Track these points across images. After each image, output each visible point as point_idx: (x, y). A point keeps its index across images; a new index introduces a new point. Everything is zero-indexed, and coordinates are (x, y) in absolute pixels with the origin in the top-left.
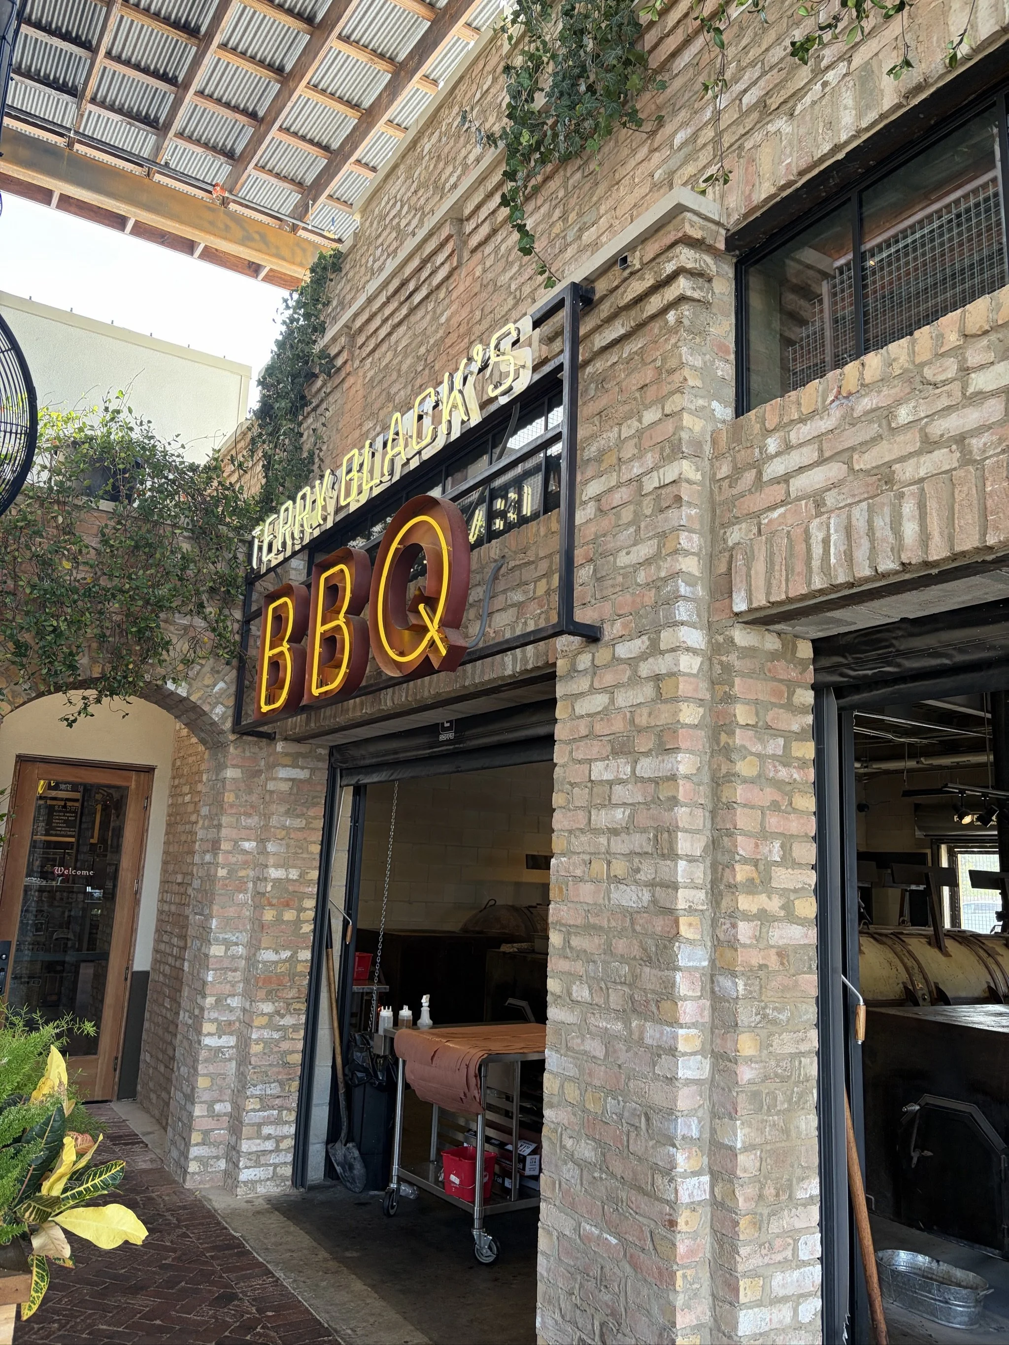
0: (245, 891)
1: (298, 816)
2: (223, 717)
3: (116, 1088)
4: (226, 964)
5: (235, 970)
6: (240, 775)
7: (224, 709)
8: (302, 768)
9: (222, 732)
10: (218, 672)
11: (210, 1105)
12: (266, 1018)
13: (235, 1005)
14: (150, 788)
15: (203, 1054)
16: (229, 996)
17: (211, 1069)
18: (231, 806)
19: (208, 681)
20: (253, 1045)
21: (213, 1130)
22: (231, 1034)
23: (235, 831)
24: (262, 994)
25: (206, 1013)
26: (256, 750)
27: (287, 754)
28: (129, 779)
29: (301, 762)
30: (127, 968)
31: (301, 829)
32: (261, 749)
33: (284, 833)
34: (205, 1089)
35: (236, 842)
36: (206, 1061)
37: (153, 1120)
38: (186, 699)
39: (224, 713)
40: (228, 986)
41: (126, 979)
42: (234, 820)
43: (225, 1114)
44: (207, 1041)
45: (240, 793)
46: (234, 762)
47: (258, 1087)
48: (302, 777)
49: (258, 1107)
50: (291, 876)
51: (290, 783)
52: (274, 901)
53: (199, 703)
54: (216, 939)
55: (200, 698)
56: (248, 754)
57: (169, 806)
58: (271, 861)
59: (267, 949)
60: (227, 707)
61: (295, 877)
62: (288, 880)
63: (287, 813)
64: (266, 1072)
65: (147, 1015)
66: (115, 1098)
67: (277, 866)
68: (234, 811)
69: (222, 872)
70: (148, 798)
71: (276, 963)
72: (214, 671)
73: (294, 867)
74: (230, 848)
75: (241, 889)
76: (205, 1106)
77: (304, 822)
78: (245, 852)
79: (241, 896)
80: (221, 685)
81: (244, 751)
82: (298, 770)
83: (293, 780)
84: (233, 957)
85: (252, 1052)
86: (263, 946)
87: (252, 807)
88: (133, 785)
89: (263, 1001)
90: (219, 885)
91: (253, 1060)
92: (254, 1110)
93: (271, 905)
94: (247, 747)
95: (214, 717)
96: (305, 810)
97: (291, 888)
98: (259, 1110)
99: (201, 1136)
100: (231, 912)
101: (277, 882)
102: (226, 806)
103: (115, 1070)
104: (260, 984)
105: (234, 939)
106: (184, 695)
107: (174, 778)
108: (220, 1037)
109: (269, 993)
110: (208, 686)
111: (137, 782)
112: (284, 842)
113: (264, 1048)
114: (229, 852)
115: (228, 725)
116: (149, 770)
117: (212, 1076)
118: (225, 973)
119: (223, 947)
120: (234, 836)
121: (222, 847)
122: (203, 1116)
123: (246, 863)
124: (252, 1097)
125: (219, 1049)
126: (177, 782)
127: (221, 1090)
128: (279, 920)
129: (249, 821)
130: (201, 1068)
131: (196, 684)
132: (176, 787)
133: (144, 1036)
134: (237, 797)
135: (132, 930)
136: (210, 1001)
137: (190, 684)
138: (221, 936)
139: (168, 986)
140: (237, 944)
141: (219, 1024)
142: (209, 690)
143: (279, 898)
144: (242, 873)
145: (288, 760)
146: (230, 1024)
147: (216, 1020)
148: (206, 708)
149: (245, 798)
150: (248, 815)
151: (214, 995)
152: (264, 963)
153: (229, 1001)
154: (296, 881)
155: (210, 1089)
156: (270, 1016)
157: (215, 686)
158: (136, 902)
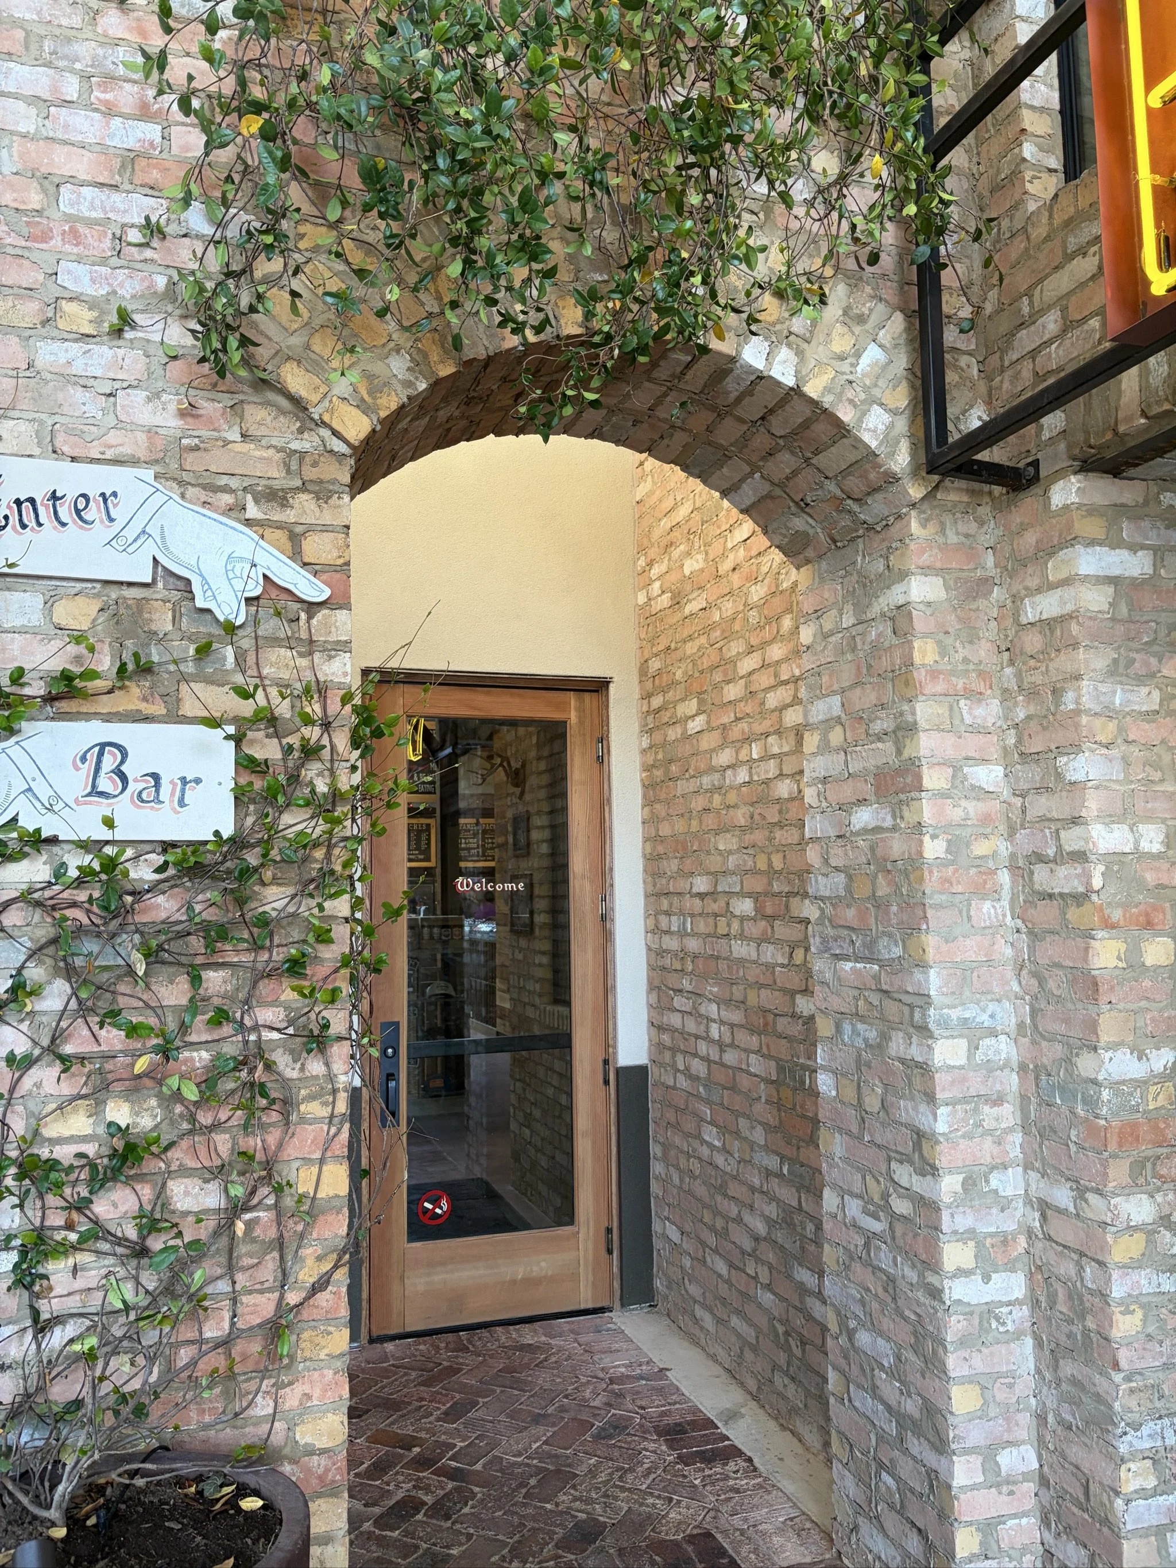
0: (995, 894)
1: (1141, 680)
2: (889, 440)
3: (616, 1285)
4: (976, 1085)
5: (998, 1101)
6: (942, 594)
7: (887, 418)
8: (1134, 548)
9: (892, 479)
10: (861, 319)
11: (989, 1453)
12: (1140, 1237)
13: (1009, 1192)
14: (604, 722)
15: (955, 1327)
16: (993, 1168)
17: (978, 1363)
18: (934, 674)
19: (841, 343)
20: (1118, 1317)
21: (1001, 1519)
22: (1011, 1267)
23: (951, 739)
24: (1119, 1172)
25: (945, 1216)
26: (972, 527)
27: (1092, 511)
28: (564, 706)
29: (1127, 530)
30: (606, 1062)
31: (1149, 716)
32: (982, 523)
33: (1112, 726)
34: (971, 1417)
35: (957, 769)
36: (963, 1342)
37: (719, 1370)
38: (796, 391)
39: (891, 427)
40: (988, 1143)
41: (606, 1082)
42: (942, 710)
43: (1026, 1477)
44: (957, 1290)
45: (949, 641)
46: (925, 559)
47: (1145, 1430)
48: (1136, 572)
49: (1151, 1482)
50: (1145, 846)
51: (1110, 590)
52: (1117, 915)
53: (827, 401)
54: (945, 1023)
55: (828, 390)
56: (953, 538)
57: (644, 751)
58: (1092, 804)
59: (1113, 1047)
60: (894, 412)
61: (1156, 847)
62: (1141, 856)
63: (1115, 671)
64: (1156, 1387)
65: (655, 1149)
66: (617, 1304)
67: (1110, 819)
68: (940, 687)
69: (933, 849)
70: (603, 739)
71: (1141, 1084)
72: (852, 318)
73: (1149, 819)
74: (944, 785)
75: (984, 891)
76: (976, 1461)
77: (1156, 695)
78: (981, 793)
79: (987, 905)
80: (873, 355)
81: (943, 531)
82: (1124, 554)
83: (1113, 581)
84: (990, 1068)
85: (1116, 1334)
86: (1104, 1038)
87: (981, 674)
88: (573, 717)
89: (1126, 1191)
90: (931, 883)
91: (1124, 1357)
92: (1143, 1493)
93: (1109, 925)
94: (948, 519)
95: (867, 438)
96: (1153, 661)
97: (1150, 878)
98: (1155, 1493)
99: (977, 1538)
100: (970, 949)
101: (1115, 860)
102: (920, 675)
103: (610, 1252)
104: (1113, 1146)
105: (984, 1018)
106: (790, 381)
107: (647, 696)
108: (987, 1279)
109: (1138, 1167)
110: (842, 358)
111: (580, 710)
112: (1114, 752)
113: (1144, 1321)
114: (944, 795)
115: (901, 460)
116: (599, 687)
117: (983, 1383)
118: (976, 1110)
119: (963, 1043)
120: (950, 753)
121: (926, 783)
122: (974, 1487)
123: (986, 819)
124: (1133, 1456)
125: (989, 1311)
126: (657, 702)
127: (1007, 1414)
128: (1134, 966)
129: (980, 711)
130: (954, 1364)
131: (815, 352)
132: (658, 711)
133: (655, 1188)
134: (943, 652)
135: (607, 989)
136: (949, 1186)
137: (800, 353)
138: (955, 1014)
139: (708, 1102)
140: (993, 1033)
141: (980, 1245)
142: (845, 367)
143: (1125, 906)
144: (981, 848)
145: (1093, 527)
146: (1005, 1242)
147: (971, 1234)
148: (846, 415)
149: (962, 653)
150: (974, 696)
151: (958, 1170)
152: (1116, 1085)
153: (994, 1183)
154: (1158, 856)
155: (982, 1414)
156: (1149, 1232)
157: (858, 355)
158: (607, 936)
